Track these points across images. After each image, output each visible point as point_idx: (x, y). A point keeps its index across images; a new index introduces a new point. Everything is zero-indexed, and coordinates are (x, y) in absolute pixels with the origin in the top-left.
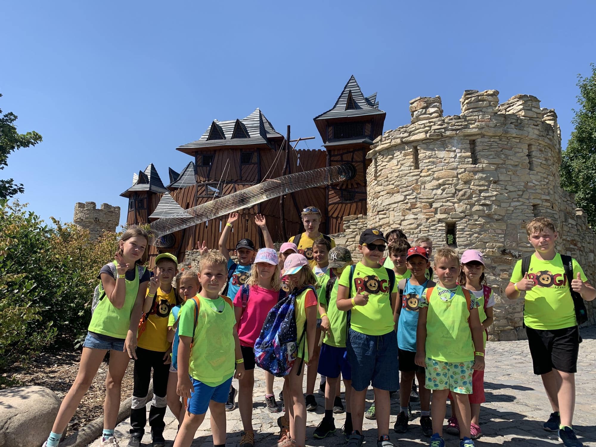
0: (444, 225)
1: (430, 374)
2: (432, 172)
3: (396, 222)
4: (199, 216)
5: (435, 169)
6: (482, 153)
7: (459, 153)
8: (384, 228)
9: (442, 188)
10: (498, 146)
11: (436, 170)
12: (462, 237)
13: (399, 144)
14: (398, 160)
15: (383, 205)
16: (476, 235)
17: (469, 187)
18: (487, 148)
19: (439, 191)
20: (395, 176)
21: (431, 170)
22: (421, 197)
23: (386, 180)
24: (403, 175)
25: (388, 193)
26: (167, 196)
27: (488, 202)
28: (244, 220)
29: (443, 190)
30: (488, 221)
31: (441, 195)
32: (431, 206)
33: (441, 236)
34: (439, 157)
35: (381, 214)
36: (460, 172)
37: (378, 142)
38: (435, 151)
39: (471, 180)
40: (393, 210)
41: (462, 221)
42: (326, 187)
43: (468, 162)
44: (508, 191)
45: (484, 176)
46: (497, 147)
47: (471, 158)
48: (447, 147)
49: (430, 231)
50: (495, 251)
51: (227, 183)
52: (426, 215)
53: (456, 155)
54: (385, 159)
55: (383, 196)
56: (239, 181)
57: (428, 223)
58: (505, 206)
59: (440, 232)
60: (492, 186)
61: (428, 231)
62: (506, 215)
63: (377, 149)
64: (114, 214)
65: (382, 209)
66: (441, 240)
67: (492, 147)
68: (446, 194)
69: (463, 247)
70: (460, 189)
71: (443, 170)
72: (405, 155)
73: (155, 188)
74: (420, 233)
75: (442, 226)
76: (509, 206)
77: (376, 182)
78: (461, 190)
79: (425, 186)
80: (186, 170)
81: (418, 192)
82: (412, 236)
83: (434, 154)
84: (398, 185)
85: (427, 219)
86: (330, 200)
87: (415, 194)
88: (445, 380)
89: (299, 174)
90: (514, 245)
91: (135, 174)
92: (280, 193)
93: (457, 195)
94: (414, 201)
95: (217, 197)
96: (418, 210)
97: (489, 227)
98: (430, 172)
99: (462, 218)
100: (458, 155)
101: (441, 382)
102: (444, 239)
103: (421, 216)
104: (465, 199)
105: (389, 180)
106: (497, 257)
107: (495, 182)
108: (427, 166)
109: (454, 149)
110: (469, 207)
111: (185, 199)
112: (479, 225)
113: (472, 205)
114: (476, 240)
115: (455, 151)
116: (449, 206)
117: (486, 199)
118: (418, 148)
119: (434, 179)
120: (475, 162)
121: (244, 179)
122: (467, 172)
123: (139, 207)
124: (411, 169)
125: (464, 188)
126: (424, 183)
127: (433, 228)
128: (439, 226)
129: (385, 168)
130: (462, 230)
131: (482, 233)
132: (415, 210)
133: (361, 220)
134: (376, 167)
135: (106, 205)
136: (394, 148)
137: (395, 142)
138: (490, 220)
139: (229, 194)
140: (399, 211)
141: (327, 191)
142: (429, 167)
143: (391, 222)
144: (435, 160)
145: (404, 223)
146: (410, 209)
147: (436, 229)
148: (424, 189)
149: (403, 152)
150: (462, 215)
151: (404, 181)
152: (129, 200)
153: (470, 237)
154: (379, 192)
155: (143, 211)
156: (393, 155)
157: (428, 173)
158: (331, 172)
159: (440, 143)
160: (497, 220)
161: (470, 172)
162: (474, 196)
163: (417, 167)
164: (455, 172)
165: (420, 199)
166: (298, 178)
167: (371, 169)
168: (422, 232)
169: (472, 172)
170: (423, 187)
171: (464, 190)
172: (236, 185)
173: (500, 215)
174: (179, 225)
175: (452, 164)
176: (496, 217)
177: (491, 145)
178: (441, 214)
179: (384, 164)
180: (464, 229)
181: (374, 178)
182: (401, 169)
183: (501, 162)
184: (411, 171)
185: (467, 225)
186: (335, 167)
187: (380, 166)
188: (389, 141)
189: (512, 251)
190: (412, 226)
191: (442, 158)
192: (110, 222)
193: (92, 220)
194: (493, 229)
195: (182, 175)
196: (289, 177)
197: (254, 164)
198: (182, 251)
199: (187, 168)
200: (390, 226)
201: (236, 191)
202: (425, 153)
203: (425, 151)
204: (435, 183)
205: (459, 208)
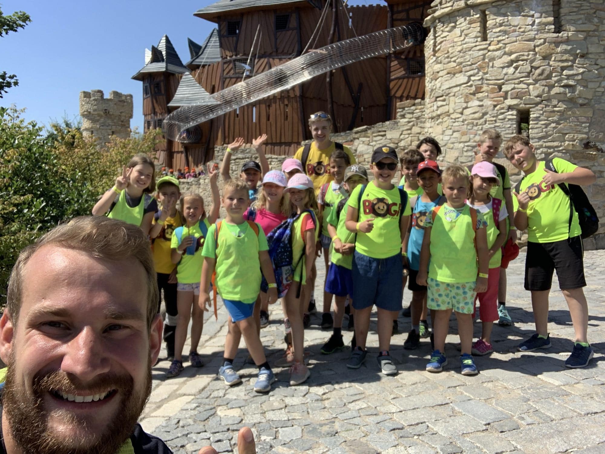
0: (515, 112)
1: (433, 294)
2: (503, 44)
3: (457, 111)
4: (228, 102)
5: (506, 41)
6: (568, 18)
7: (537, 18)
8: (442, 119)
9: (515, 65)
10: (590, 6)
11: (509, 42)
12: (536, 128)
13: (463, 8)
14: (462, 29)
15: (442, 89)
16: (553, 125)
17: (549, 63)
18: (575, 9)
19: (511, 70)
20: (457, 50)
21: (502, 42)
22: (488, 78)
23: (446, 55)
24: (467, 50)
25: (448, 73)
26: (188, 77)
27: (571, 82)
28: (282, 106)
29: (516, 68)
30: (570, 106)
31: (513, 74)
32: (500, 89)
33: (510, 127)
34: (513, 24)
35: (440, 101)
36: (538, 43)
37: (437, 6)
38: (508, 16)
39: (552, 54)
40: (454, 95)
41: (537, 108)
42: (387, 56)
43: (549, 30)
44: (598, 67)
45: (569, 48)
46: (588, 8)
47: (554, 24)
48: (523, 11)
49: (498, 121)
50: (576, 145)
51: (260, 58)
52: (494, 101)
53: (534, 22)
54: (446, 27)
55: (442, 77)
56: (274, 54)
57: (495, 112)
58: (593, 87)
59: (510, 122)
60: (579, 61)
61: (495, 121)
62: (595, 98)
63: (437, 14)
64: (125, 104)
65: (440, 95)
66: (510, 132)
67: (582, 8)
68: (520, 73)
69: (537, 140)
70: (537, 66)
71: (516, 41)
72: (470, 23)
73: (173, 68)
74: (485, 123)
75: (512, 115)
76: (599, 87)
77: (434, 58)
78: (539, 67)
79: (493, 64)
80: (209, 41)
81: (485, 71)
82: (475, 128)
83: (506, 20)
84: (461, 63)
85: (495, 106)
86: (392, 74)
87: (481, 73)
88: (448, 300)
89: (350, 41)
90: (600, 136)
91: (147, 50)
92: (326, 68)
93: (533, 74)
94: (480, 82)
95: (248, 77)
96: (484, 95)
97: (570, 115)
98: (501, 45)
99: (537, 104)
100: (537, 21)
101: (443, 302)
102: (514, 131)
103: (488, 103)
104: (543, 80)
105: (451, 56)
106: (577, 152)
107: (582, 56)
108: (498, 37)
109: (532, 13)
110: (546, 89)
111: (209, 80)
112: (558, 112)
113: (551, 87)
114: (553, 131)
115: (533, 16)
116: (523, 89)
117: (570, 78)
118: (487, 12)
119: (505, 54)
120: (558, 30)
121: (280, 51)
122: (547, 44)
123: (155, 93)
124: (477, 41)
125: (542, 64)
126: (493, 59)
127: (501, 117)
128: (509, 115)
129: (446, 40)
130: (537, 119)
131: (562, 122)
132: (480, 95)
133: (420, 107)
134: (435, 38)
135: (116, 94)
136: (456, 14)
137: (458, 5)
138: (572, 105)
139: (263, 71)
140: (460, 96)
141: (388, 62)
142: (500, 38)
143: (451, 111)
144: (507, 28)
145: (466, 112)
146: (474, 94)
147: (504, 119)
148: (493, 67)
149: (468, 18)
150: (538, 99)
151: (468, 58)
152: (144, 83)
153: (546, 127)
154: (438, 72)
155: (161, 97)
156: (455, 22)
157: (498, 46)
158: (393, 35)
159: (514, 5)
160: (582, 105)
161: (550, 43)
162: (554, 75)
163: (485, 39)
164: (532, 44)
165: (487, 80)
166: (350, 46)
167: (429, 42)
168: (488, 122)
169: (554, 43)
170: (491, 64)
171: (541, 68)
172: (271, 60)
173: (585, 98)
174: (204, 114)
175: (529, 33)
176: (581, 101)
177: (581, 6)
178: (512, 99)
179: (445, 34)
180: (539, 117)
181: (432, 53)
182: (464, 42)
183: (593, 28)
184: (477, 44)
185: (543, 113)
186: (400, 28)
187: (439, 38)
188: (451, 4)
189: (597, 144)
190: (476, 115)
191: (517, 26)
192: (123, 114)
193: (102, 113)
194: (576, 117)
195: (205, 48)
196: (337, 45)
197: (293, 29)
198: (211, 146)
199: (211, 37)
200: (449, 116)
201: (270, 68)
202: (495, 19)
203: (496, 17)
204: (507, 59)
205: (535, 91)
